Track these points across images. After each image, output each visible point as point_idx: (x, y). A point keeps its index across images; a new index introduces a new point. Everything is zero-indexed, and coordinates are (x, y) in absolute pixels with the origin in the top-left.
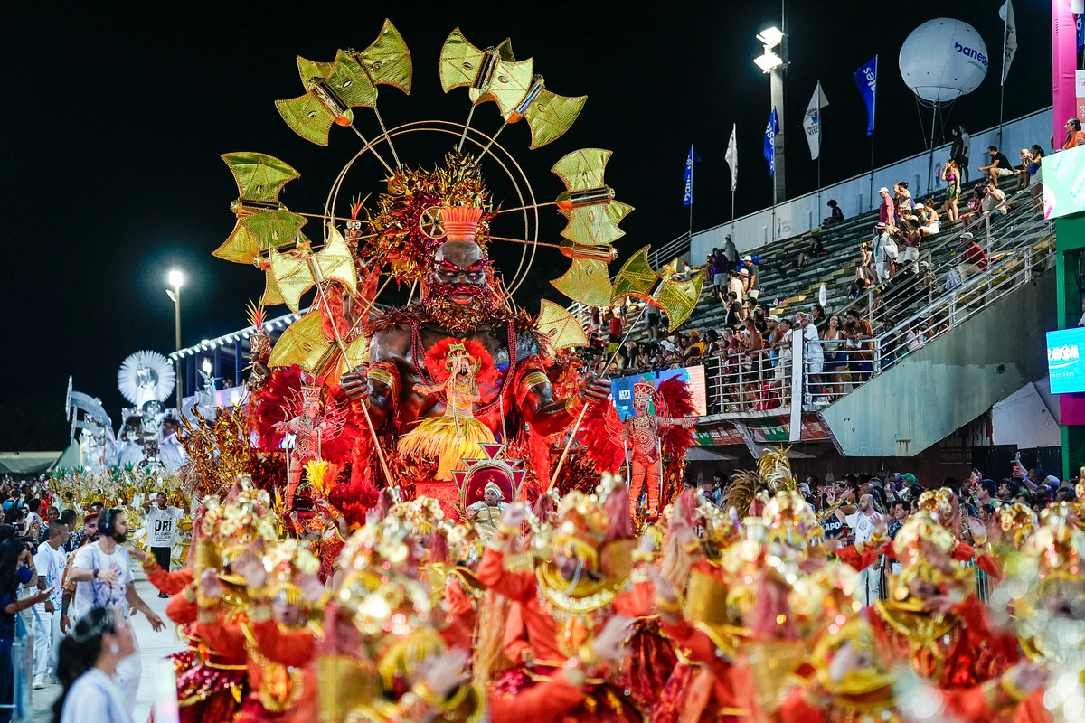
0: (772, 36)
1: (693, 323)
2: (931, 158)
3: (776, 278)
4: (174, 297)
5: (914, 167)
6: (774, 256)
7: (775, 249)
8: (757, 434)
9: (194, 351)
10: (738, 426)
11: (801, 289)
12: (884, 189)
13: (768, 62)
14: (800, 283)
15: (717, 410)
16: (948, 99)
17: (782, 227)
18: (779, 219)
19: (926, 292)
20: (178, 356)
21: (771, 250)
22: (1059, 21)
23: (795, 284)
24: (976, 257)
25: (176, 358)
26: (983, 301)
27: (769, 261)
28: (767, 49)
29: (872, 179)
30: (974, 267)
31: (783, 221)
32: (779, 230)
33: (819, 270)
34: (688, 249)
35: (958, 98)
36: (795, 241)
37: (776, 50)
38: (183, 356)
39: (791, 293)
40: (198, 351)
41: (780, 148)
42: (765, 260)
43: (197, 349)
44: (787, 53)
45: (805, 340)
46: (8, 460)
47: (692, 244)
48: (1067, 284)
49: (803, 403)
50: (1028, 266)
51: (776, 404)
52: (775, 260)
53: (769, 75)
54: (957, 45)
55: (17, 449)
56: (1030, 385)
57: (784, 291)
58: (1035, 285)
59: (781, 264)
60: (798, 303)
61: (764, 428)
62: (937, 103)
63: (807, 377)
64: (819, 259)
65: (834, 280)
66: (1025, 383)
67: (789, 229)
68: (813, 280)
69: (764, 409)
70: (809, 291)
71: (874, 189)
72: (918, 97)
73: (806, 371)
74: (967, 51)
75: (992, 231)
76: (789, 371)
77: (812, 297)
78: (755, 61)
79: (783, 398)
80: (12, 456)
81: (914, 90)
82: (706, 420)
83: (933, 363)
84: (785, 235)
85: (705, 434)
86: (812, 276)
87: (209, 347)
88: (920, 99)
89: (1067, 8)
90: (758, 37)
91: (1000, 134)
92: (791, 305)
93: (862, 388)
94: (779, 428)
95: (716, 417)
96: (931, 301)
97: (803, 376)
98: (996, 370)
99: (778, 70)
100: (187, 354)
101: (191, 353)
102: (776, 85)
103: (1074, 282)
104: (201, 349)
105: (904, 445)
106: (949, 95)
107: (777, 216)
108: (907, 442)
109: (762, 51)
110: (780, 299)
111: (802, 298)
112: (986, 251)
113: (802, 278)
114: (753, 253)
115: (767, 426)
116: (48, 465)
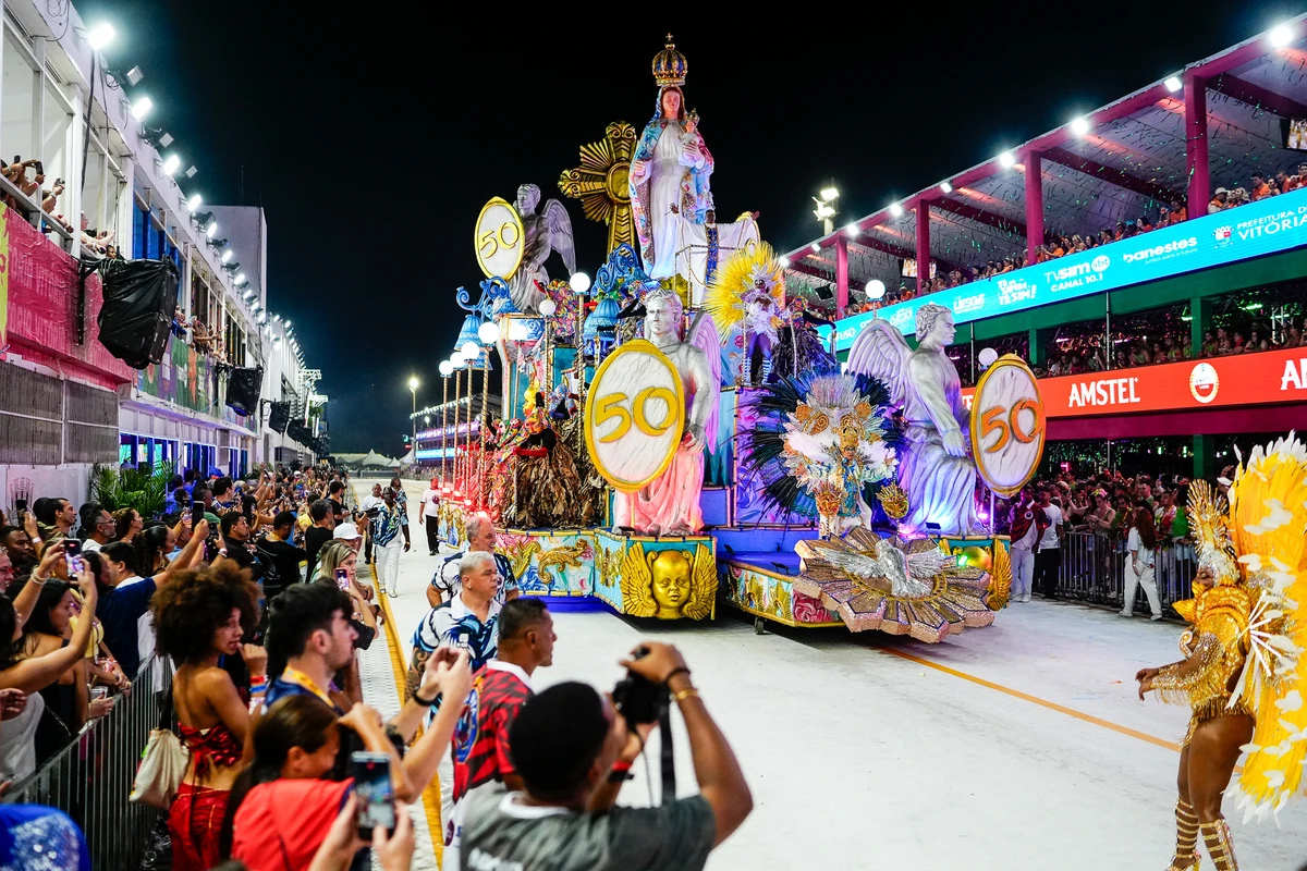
20: (415, 415)
25: (413, 416)
38: (417, 415)
116: (361, 460)
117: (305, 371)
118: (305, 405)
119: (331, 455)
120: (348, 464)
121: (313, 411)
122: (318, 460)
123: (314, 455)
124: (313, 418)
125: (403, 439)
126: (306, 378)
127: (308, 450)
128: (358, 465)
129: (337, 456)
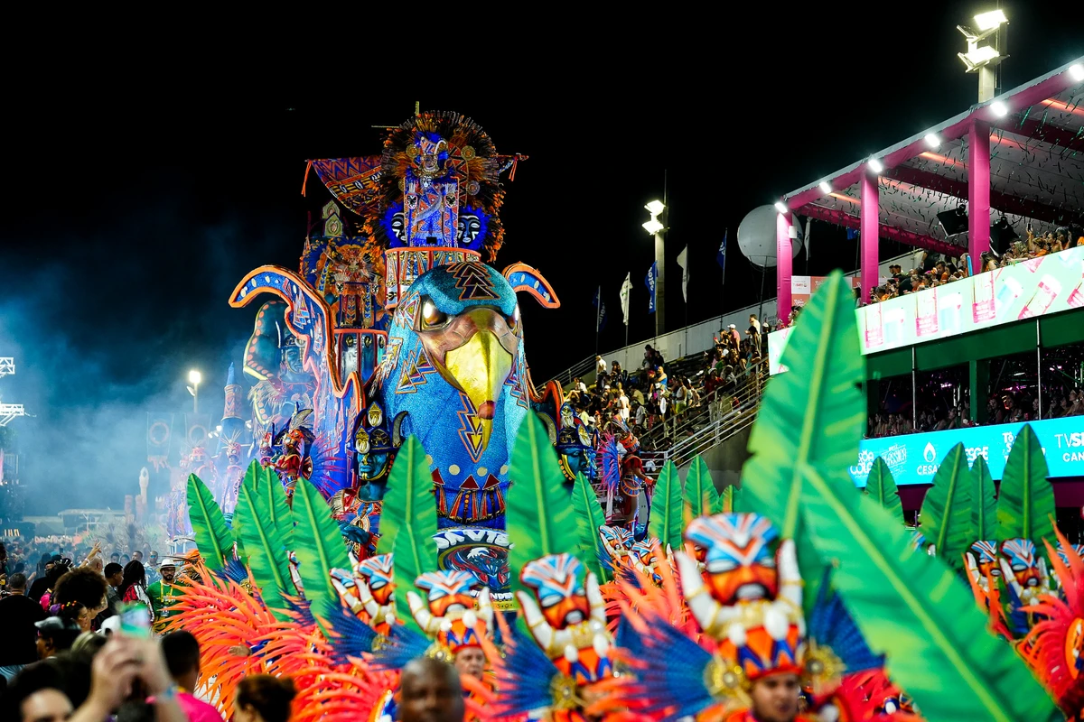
0: (656, 207)
2: (761, 309)
13: (653, 227)
22: (781, 242)
28: (653, 217)
29: (722, 322)
37: (659, 217)
44: (667, 220)
53: (653, 237)
62: (765, 268)
78: (643, 225)
81: (748, 258)
89: (786, 234)
90: (646, 207)
99: (660, 233)
102: (659, 244)
109: (649, 218)
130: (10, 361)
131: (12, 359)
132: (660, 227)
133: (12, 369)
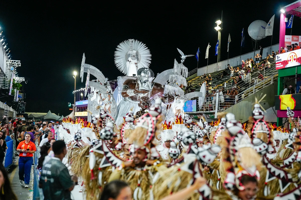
0: (219, 22)
1: (196, 90)
3: (216, 80)
4: (75, 78)
5: (250, 55)
6: (216, 75)
7: (217, 73)
8: (208, 116)
9: (79, 91)
10: (203, 114)
11: (221, 83)
12: (243, 60)
13: (218, 28)
14: (222, 81)
15: (199, 110)
16: (260, 39)
17: (219, 68)
18: (218, 66)
19: (249, 85)
20: (75, 92)
21: (216, 73)
22: (282, 24)
23: (220, 82)
24: (261, 78)
25: (74, 92)
26: (262, 87)
27: (215, 76)
28: (218, 25)
29: (240, 58)
30: (261, 80)
31: (219, 66)
32: (218, 68)
33: (226, 79)
34: (197, 72)
35: (262, 39)
36: (221, 71)
37: (220, 26)
38: (76, 92)
39: (219, 84)
40: (80, 91)
41: (220, 49)
42: (214, 76)
43: (79, 90)
44: (222, 27)
45: (219, 95)
46: (34, 114)
47: (198, 71)
48: (280, 85)
49: (218, 110)
50: (272, 80)
51: (212, 110)
52: (216, 76)
53: (218, 31)
54: (262, 26)
55: (36, 112)
56: (271, 108)
57: (218, 83)
58: (274, 85)
59: (218, 77)
60: (220, 86)
61: (209, 115)
62: (257, 40)
63: (219, 104)
64: (227, 76)
65: (229, 81)
66: (270, 107)
67: (221, 68)
68: (225, 81)
69: (209, 111)
70: (223, 83)
71: (241, 60)
72: (252, 39)
73: (219, 102)
74: (264, 28)
75: (265, 72)
76: (215, 102)
77: (224, 85)
78: (215, 28)
79: (214, 108)
80: (35, 113)
81: (251, 37)
82: (196, 112)
83: (249, 102)
84: (219, 70)
85: (196, 116)
86: (224, 80)
87: (82, 90)
88: (253, 39)
89: (284, 21)
90: (215, 22)
91: (271, 48)
92: (219, 86)
93: (232, 107)
94: (213, 115)
95: (198, 112)
96: (250, 87)
97: (218, 103)
98: (263, 104)
99: (220, 30)
100: (77, 91)
101: (78, 91)
102: (219, 34)
103: (282, 84)
104: (80, 90)
105: (241, 120)
106: (260, 38)
107: (218, 65)
108: (242, 119)
109: (216, 26)
110: (216, 85)
111: (221, 85)
112: (263, 76)
113: (222, 80)
114: (211, 74)
115: (210, 115)
116: (43, 116)
117: (10, 61)
118: (10, 81)
119: (25, 113)
120: (35, 118)
121: (15, 86)
122: (18, 115)
123: (15, 113)
124: (15, 90)
125: (68, 105)
126: (11, 65)
127: (11, 109)
128: (42, 119)
129: (29, 114)
130: (19, 62)
131: (20, 61)
132: (220, 28)
133: (20, 64)
